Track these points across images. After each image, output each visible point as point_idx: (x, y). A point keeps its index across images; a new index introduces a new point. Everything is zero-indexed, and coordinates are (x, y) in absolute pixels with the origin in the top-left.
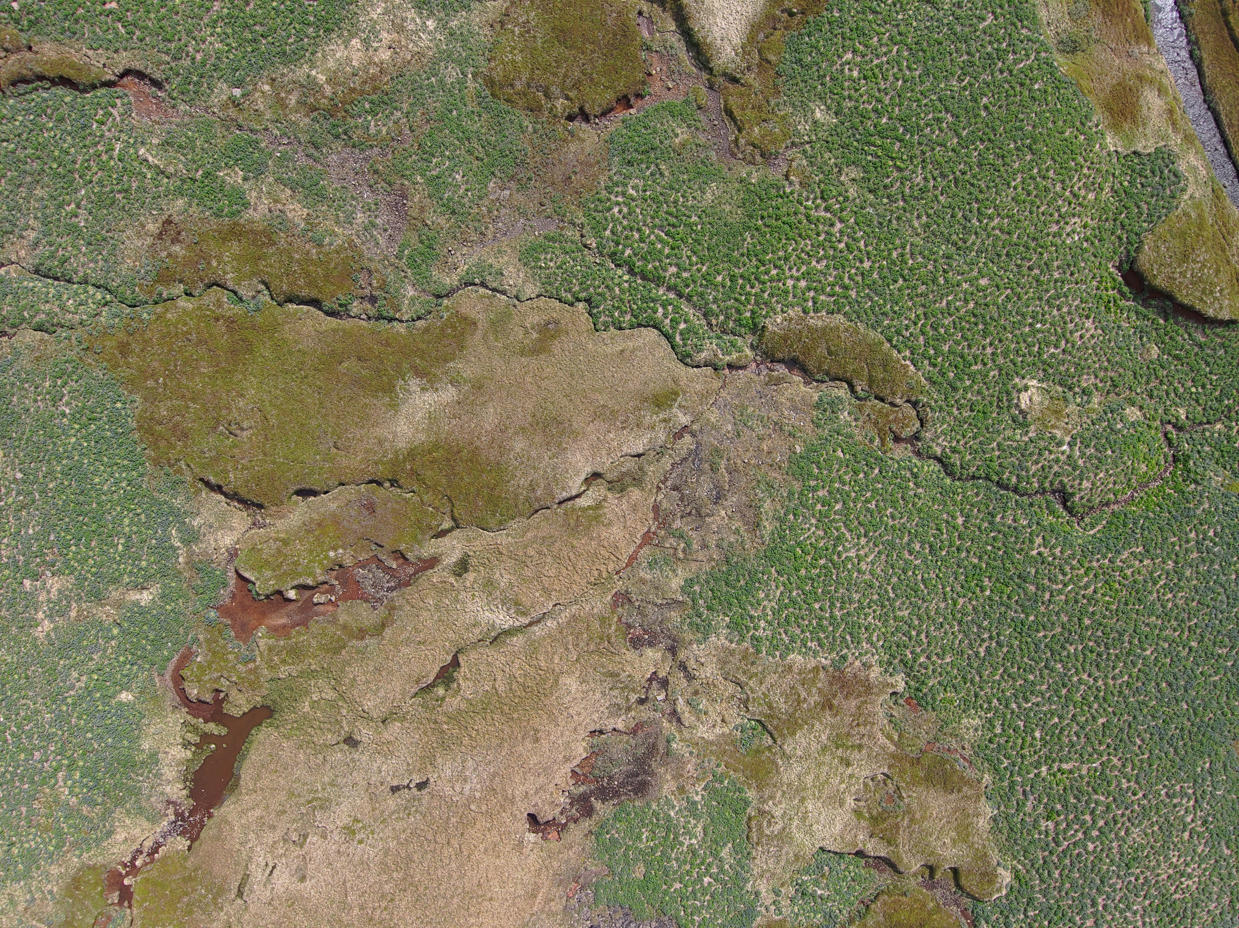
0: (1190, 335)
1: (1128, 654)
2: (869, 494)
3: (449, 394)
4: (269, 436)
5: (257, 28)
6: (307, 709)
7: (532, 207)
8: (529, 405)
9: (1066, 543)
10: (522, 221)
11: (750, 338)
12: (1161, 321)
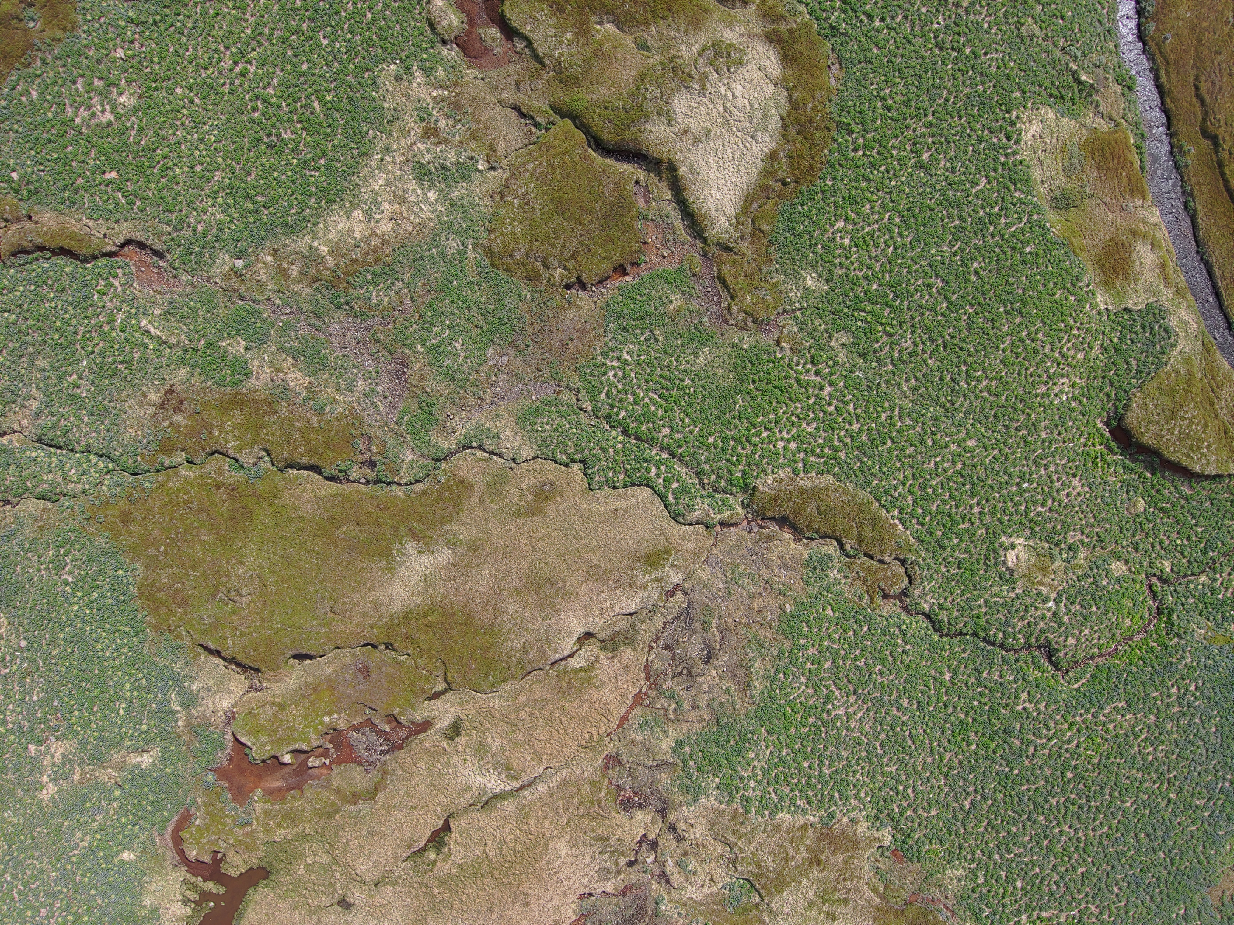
0: (1176, 488)
1: (1109, 806)
2: (858, 652)
3: (445, 556)
4: (268, 603)
5: (259, 199)
6: (302, 871)
7: (530, 373)
8: (524, 567)
9: (1051, 699)
10: (519, 386)
11: (741, 497)
12: (1148, 475)
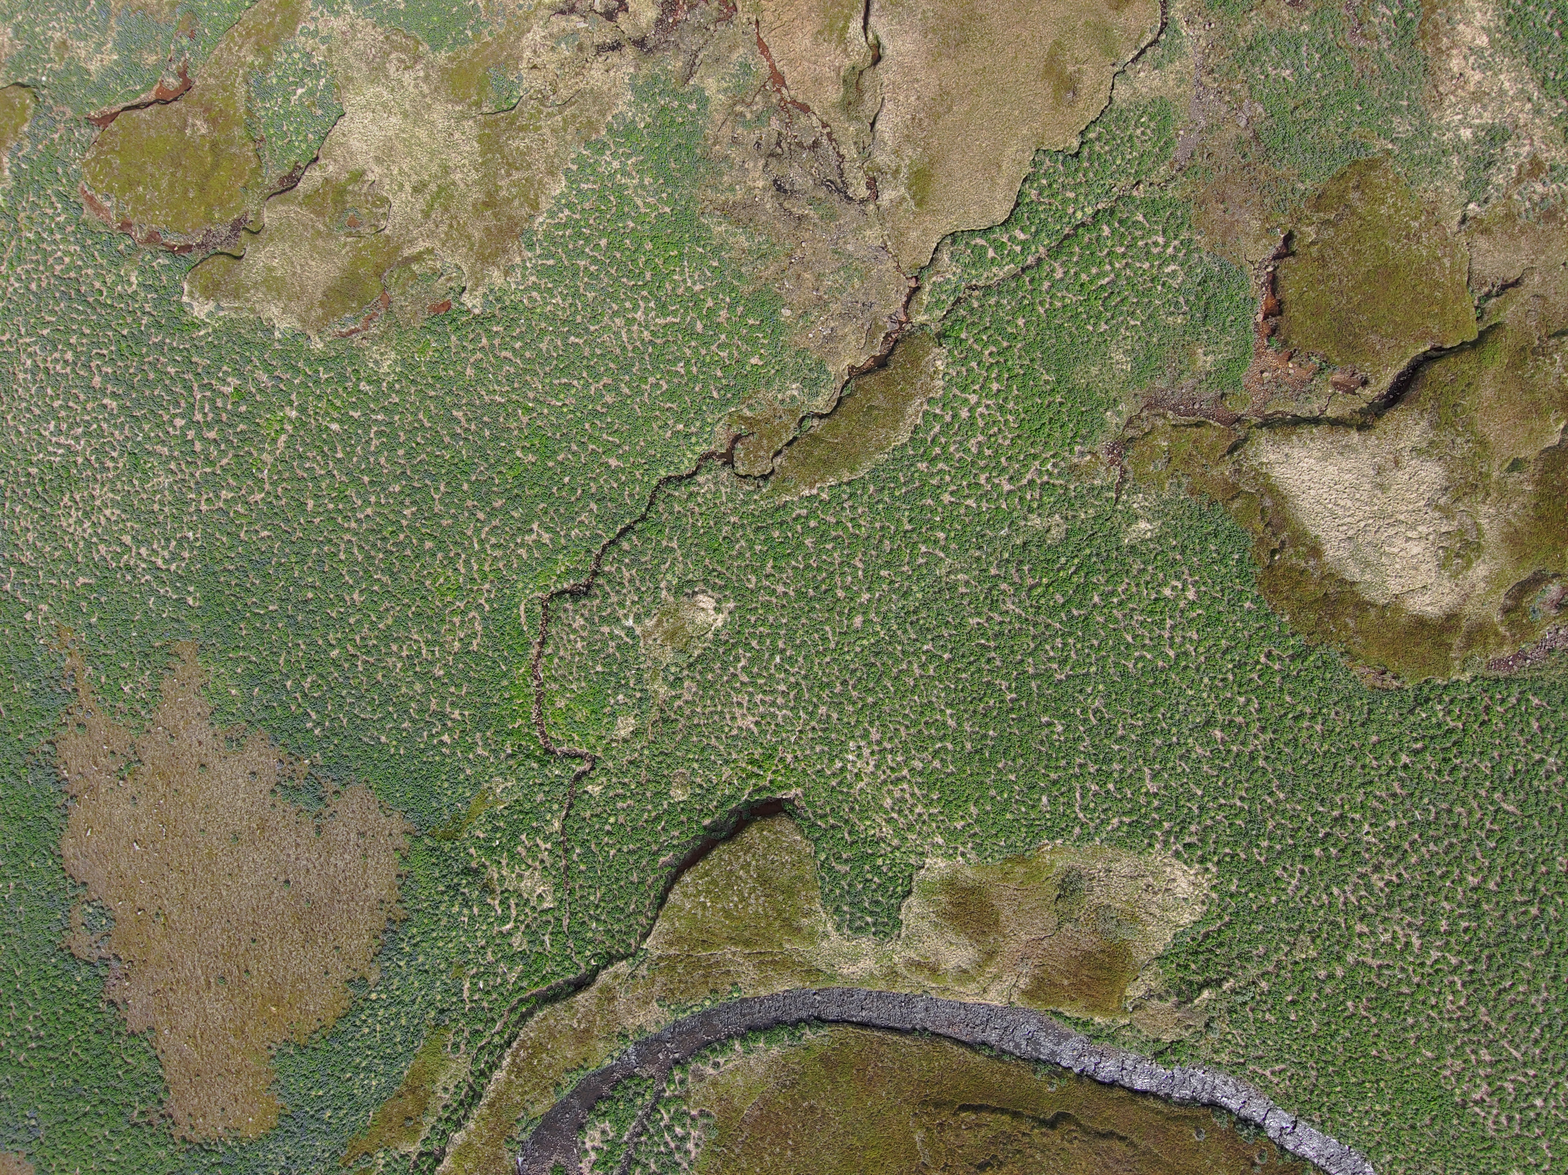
0: (674, 846)
1: (366, 571)
2: (694, 370)
7: (1213, 144)
8: (994, 20)
10: (1203, 123)
11: (935, 328)
12: (707, 822)
